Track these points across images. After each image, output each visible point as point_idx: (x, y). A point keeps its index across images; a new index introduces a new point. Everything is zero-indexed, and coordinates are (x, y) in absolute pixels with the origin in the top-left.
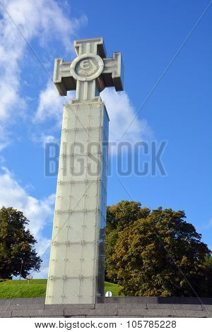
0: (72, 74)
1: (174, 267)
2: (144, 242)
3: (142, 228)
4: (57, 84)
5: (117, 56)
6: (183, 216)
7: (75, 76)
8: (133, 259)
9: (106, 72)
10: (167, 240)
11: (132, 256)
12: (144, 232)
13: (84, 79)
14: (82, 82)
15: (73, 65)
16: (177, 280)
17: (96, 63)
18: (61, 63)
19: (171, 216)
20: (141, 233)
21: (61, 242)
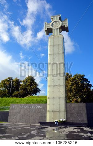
0: (51, 27)
1: (82, 92)
2: (73, 84)
3: (72, 80)
4: (45, 31)
5: (66, 20)
6: (84, 76)
7: (52, 27)
8: (69, 90)
9: (63, 25)
10: (80, 83)
11: (69, 89)
12: (73, 81)
13: (55, 28)
14: (54, 29)
15: (51, 24)
16: (83, 95)
17: (59, 23)
18: (47, 24)
19: (81, 76)
20: (71, 82)
21: (51, 85)
